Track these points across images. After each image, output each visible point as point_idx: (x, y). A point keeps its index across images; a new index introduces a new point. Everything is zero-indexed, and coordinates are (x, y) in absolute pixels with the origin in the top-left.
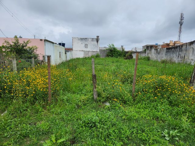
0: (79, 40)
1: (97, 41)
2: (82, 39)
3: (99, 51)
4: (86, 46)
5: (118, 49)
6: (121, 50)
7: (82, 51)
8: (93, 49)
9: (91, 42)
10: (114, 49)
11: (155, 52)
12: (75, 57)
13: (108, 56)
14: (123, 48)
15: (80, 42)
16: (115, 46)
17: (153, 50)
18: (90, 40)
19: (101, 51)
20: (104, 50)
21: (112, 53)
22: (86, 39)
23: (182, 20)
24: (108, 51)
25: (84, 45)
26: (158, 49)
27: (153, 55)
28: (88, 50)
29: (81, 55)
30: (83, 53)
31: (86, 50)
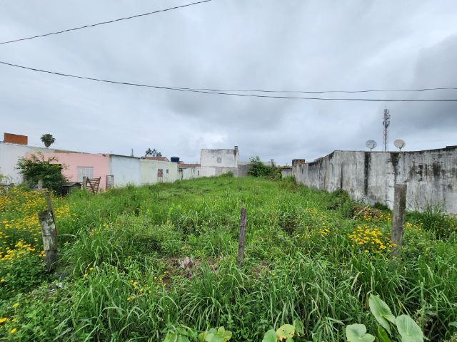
0: (209, 152)
1: (235, 154)
2: (213, 151)
3: (236, 167)
4: (219, 160)
5: (266, 164)
6: (271, 165)
7: (213, 167)
8: (229, 164)
9: (226, 155)
10: (260, 163)
11: (300, 169)
12: (202, 175)
13: (249, 174)
14: (273, 163)
15: (211, 155)
16: (262, 160)
17: (298, 167)
18: (225, 152)
19: (240, 166)
20: (245, 166)
21: (257, 170)
22: (218, 151)
23: (386, 119)
24: (250, 167)
25: (215, 158)
26: (302, 166)
27: (297, 173)
28: (222, 166)
29: (210, 173)
30: (214, 169)
31: (218, 165)
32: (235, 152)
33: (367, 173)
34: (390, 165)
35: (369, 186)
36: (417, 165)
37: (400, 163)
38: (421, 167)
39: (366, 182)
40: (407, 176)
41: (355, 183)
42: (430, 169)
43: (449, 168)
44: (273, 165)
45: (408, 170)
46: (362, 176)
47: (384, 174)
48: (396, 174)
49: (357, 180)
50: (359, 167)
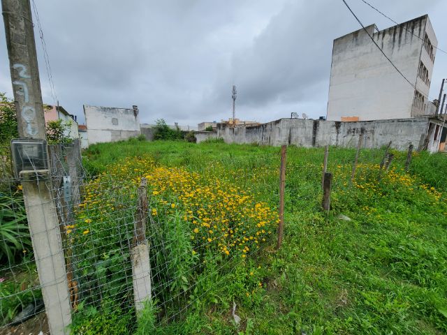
0: (98, 110)
1: (135, 115)
2: (104, 109)
3: (139, 130)
4: (115, 121)
5: (171, 128)
7: (108, 130)
8: (128, 127)
9: (123, 115)
11: (231, 132)
13: (156, 138)
14: (177, 126)
15: (102, 115)
16: (167, 124)
17: (227, 130)
18: (121, 111)
19: (143, 130)
20: (149, 129)
21: (162, 133)
22: (113, 109)
23: (234, 94)
24: (155, 130)
25: (109, 120)
26: (235, 129)
27: (227, 135)
28: (120, 129)
29: (106, 138)
30: (110, 133)
31: (114, 128)
32: (135, 113)
33: (315, 133)
34: (334, 128)
35: (317, 141)
36: (352, 128)
37: (342, 128)
38: (354, 129)
39: (314, 139)
40: (346, 134)
41: (304, 140)
42: (360, 130)
43: (369, 129)
44: (178, 129)
45: (346, 131)
46: (311, 135)
47: (329, 133)
48: (338, 133)
49: (306, 138)
50: (307, 129)
